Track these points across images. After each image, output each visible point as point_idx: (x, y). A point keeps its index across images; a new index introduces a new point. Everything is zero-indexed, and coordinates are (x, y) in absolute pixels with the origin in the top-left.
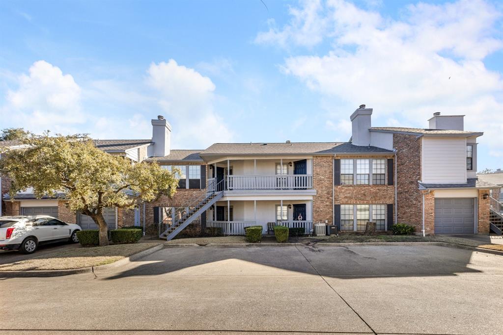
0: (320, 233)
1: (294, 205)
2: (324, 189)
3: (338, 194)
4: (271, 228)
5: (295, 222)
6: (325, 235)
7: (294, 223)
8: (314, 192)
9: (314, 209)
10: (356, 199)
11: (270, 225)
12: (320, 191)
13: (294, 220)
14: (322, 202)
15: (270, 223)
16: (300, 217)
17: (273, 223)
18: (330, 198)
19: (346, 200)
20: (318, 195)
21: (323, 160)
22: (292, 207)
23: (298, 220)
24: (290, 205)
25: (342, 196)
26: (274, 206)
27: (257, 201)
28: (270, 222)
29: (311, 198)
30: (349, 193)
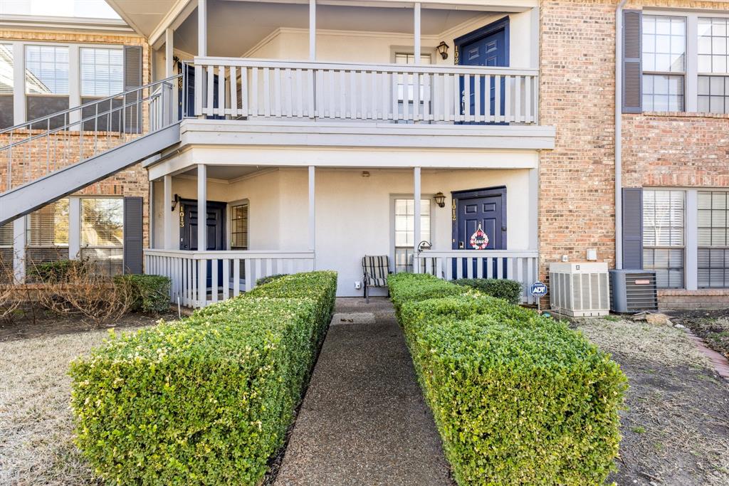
0: (586, 307)
1: (454, 194)
2: (581, 126)
3: (635, 147)
4: (373, 276)
5: (460, 254)
6: (606, 312)
7: (454, 260)
8: (543, 135)
9: (545, 204)
10: (699, 169)
11: (372, 266)
12: (566, 136)
13: (456, 246)
14: (575, 174)
15: (372, 259)
16: (479, 238)
17: (381, 259)
18: (606, 161)
19: (665, 170)
20: (559, 150)
21: (578, 13)
22: (448, 201)
23: (469, 247)
24: (440, 195)
25: (648, 154)
26: (387, 200)
27: (320, 170)
28: (372, 254)
29: (530, 161)
30: (675, 144)
